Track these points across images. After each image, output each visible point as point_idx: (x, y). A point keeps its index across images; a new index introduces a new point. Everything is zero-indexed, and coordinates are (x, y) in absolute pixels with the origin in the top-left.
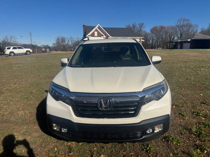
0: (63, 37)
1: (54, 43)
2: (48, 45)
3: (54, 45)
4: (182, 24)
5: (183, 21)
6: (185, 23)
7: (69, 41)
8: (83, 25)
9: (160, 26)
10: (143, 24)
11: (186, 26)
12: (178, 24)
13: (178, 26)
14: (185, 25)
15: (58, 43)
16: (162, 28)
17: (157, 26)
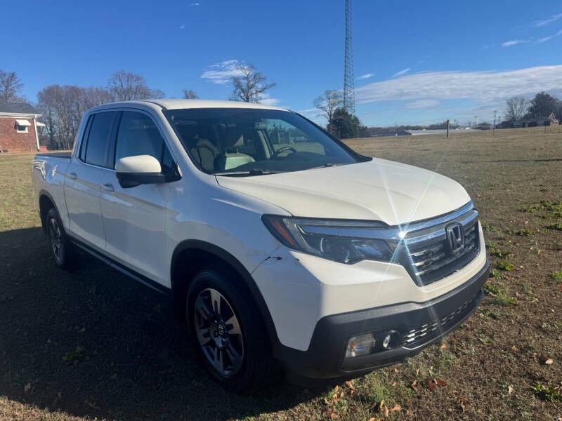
4: (125, 86)
5: (126, 79)
6: (134, 85)
9: (68, 87)
10: (13, 75)
11: (135, 93)
12: (117, 85)
13: (116, 90)
14: (135, 91)
16: (74, 91)
17: (57, 86)
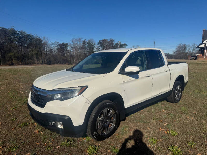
0: (185, 44)
1: (175, 51)
2: (169, 53)
3: (174, 53)
7: (190, 48)
8: (203, 30)
15: (178, 51)
